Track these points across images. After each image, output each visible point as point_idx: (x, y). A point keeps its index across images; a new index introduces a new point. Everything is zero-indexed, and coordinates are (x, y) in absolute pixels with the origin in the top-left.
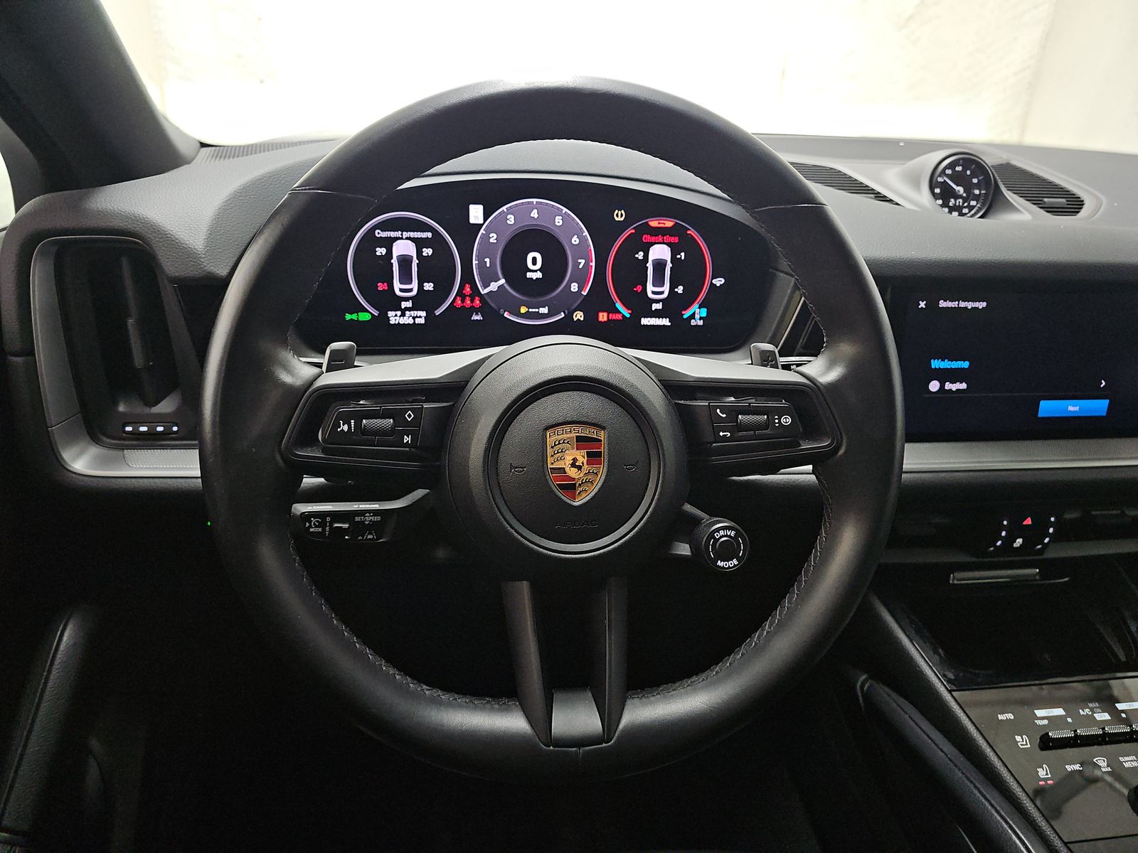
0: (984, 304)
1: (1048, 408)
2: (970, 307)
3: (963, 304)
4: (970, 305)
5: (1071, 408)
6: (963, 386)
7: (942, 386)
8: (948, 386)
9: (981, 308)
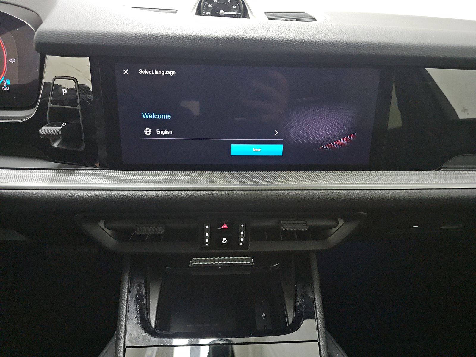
0: (174, 73)
1: (237, 150)
2: (163, 75)
3: (157, 73)
4: (163, 73)
5: (255, 150)
6: (170, 132)
7: (154, 132)
8: (158, 132)
9: (172, 75)
